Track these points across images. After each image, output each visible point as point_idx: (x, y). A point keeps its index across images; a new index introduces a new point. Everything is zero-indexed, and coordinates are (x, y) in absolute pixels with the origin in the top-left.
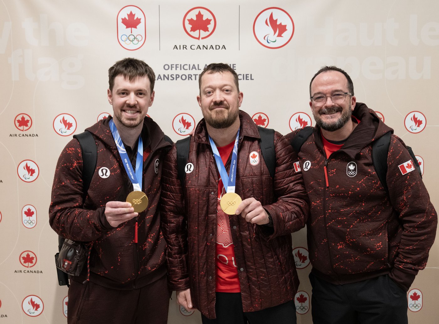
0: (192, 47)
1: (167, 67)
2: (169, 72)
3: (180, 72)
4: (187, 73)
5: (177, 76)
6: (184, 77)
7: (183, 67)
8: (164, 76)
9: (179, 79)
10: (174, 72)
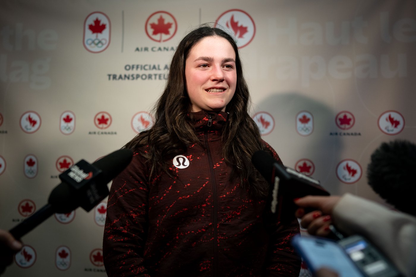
0: (154, 49)
1: (128, 68)
2: (130, 72)
3: (140, 72)
4: (147, 73)
5: (138, 76)
6: (144, 77)
7: (143, 68)
8: (125, 76)
9: (139, 79)
10: (135, 72)
